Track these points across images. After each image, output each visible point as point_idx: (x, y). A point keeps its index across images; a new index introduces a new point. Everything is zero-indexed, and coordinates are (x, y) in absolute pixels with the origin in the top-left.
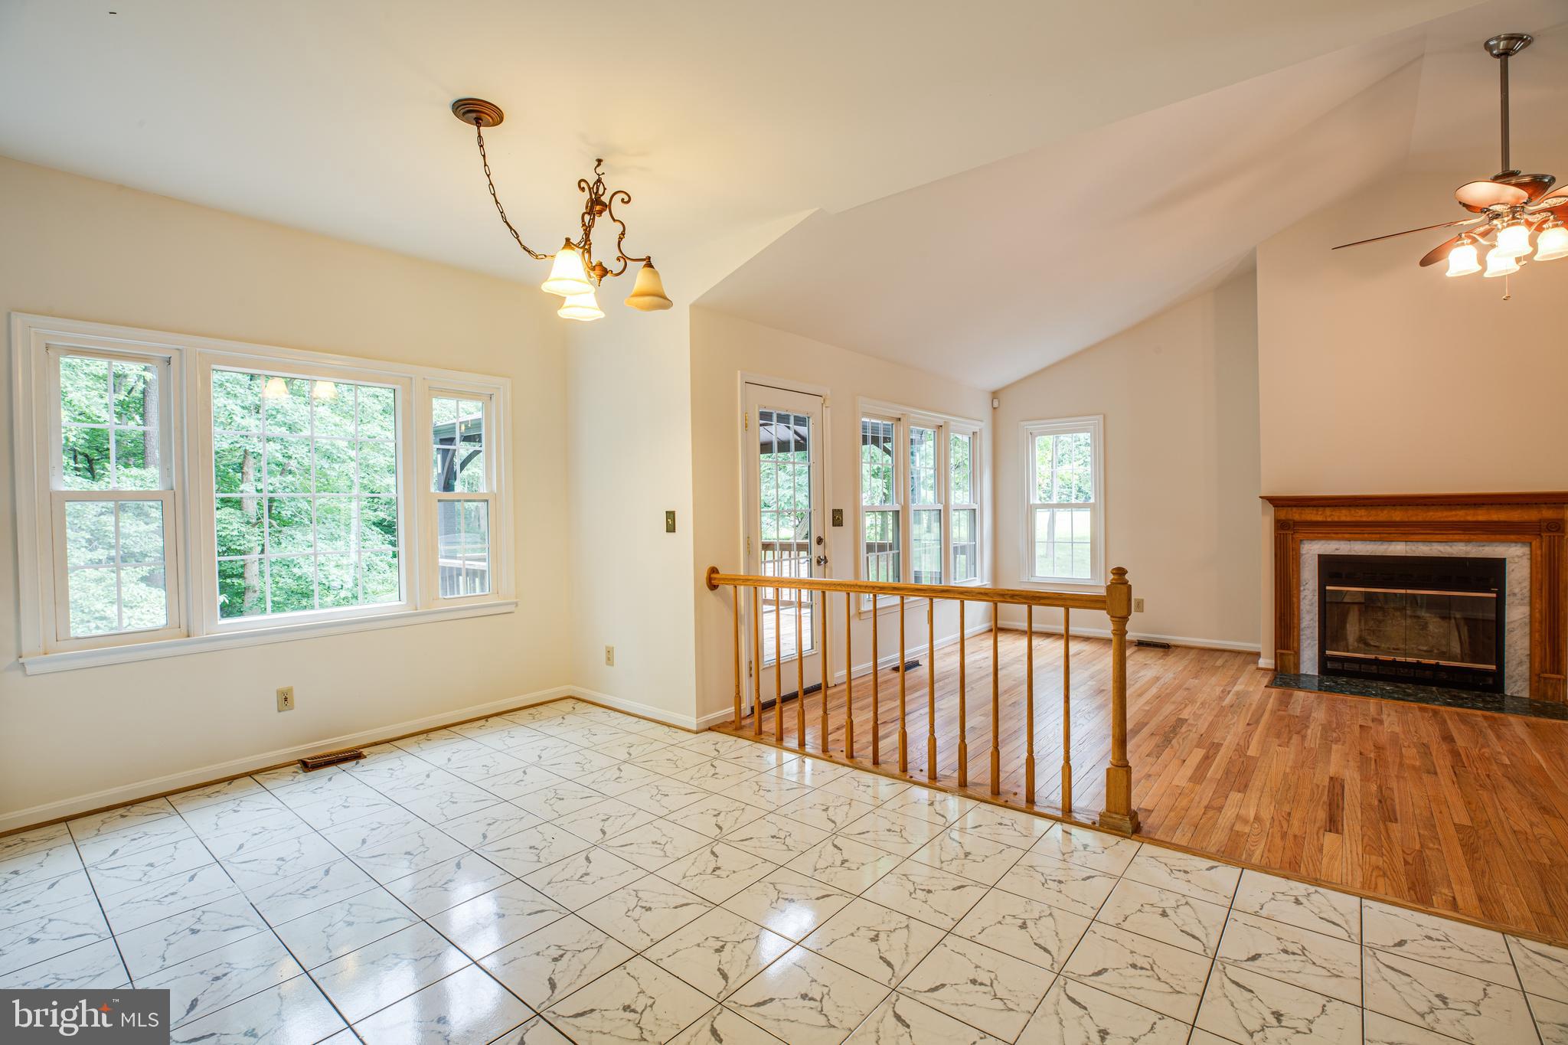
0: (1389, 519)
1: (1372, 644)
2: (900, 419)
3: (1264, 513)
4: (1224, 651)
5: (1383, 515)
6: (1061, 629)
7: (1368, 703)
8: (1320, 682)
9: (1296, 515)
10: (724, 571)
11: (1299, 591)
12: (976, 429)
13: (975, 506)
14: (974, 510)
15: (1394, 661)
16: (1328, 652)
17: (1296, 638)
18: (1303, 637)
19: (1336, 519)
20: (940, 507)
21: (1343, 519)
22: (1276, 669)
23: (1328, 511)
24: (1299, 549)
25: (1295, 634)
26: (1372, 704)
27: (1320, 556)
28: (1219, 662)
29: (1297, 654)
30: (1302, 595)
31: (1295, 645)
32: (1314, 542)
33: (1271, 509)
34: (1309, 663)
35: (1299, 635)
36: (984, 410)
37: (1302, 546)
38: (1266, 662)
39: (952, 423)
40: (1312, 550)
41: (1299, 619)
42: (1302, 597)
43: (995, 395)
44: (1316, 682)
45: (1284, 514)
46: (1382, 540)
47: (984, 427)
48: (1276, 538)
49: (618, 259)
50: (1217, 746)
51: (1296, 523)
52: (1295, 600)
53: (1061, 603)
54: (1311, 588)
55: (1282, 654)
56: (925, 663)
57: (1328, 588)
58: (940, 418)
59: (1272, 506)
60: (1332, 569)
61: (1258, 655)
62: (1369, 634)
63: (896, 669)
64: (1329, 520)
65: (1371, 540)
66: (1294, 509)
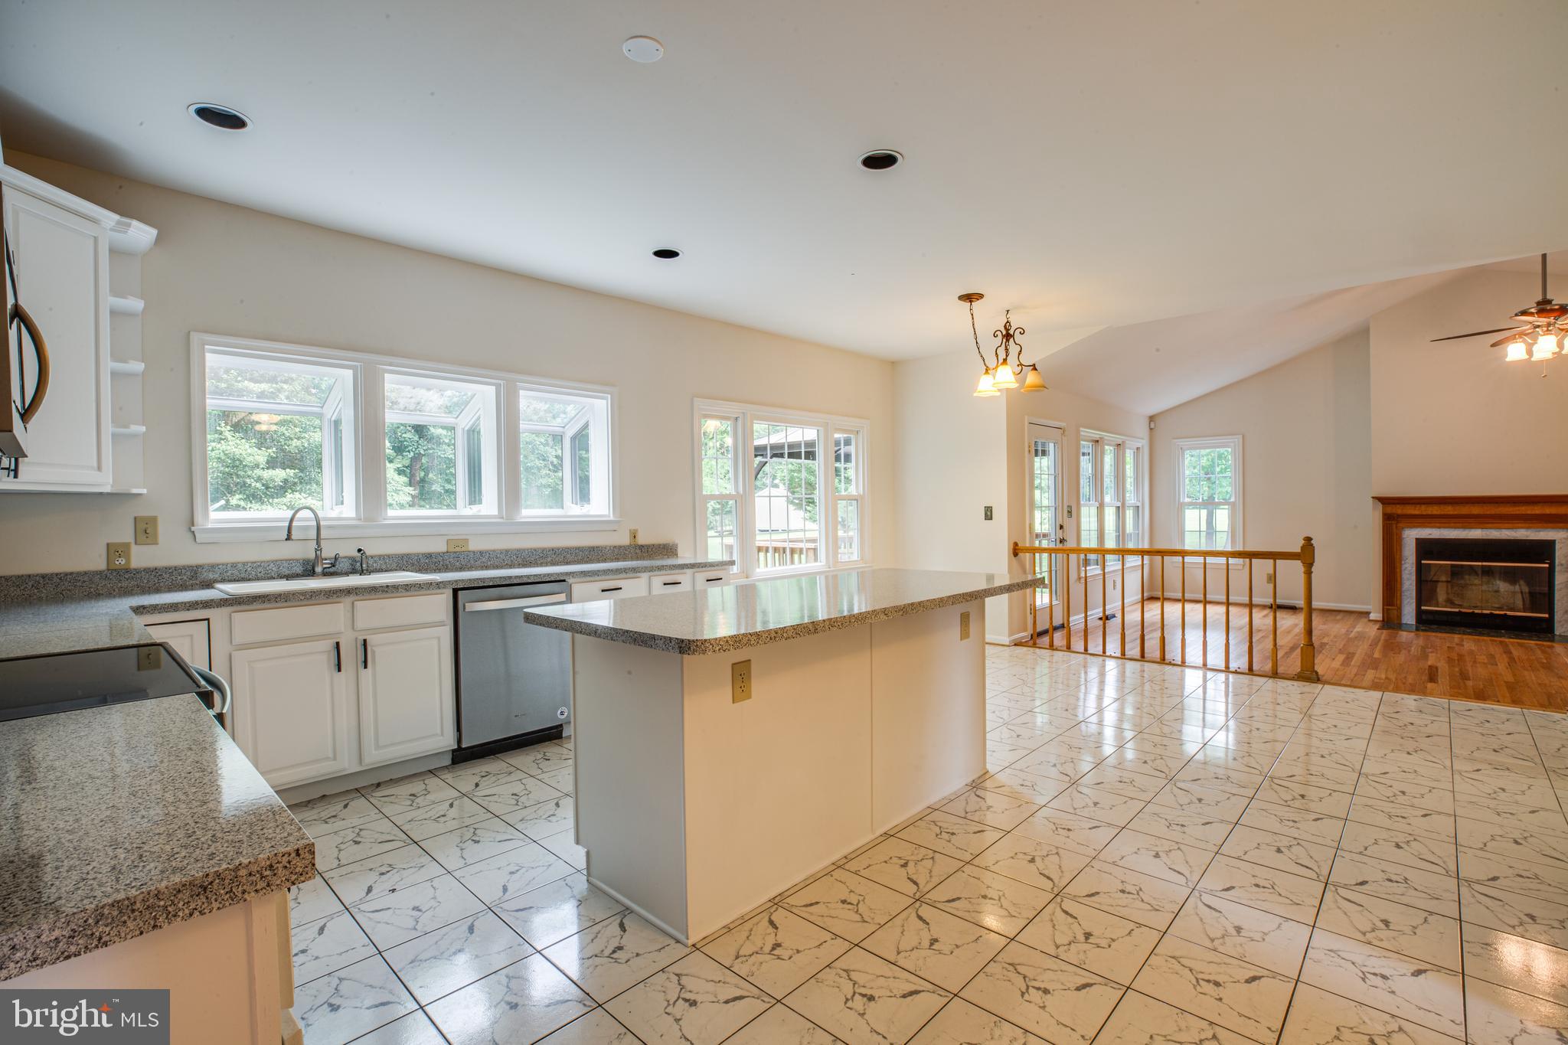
0: (1469, 513)
1: (1456, 602)
2: (1098, 441)
3: (1374, 508)
4: (1340, 611)
5: (1464, 510)
6: (1201, 597)
7: (1454, 638)
8: (1416, 627)
9: (1399, 510)
10: (1020, 545)
11: (1401, 564)
12: (1140, 445)
13: (1139, 504)
14: (1138, 507)
15: (1473, 613)
16: (1423, 608)
17: (1398, 597)
18: (1404, 597)
19: (1430, 513)
20: (1119, 504)
21: (1435, 512)
22: (1383, 621)
23: (1423, 507)
24: (1401, 534)
25: (1398, 595)
26: (1456, 637)
27: (1417, 539)
28: (1338, 617)
29: (1400, 609)
30: (1404, 567)
31: (1398, 602)
32: (1413, 530)
33: (1380, 506)
34: (1409, 615)
35: (1401, 595)
36: (1142, 430)
37: (1403, 532)
38: (1377, 615)
39: (1127, 442)
40: (1411, 536)
41: (1401, 584)
42: (1403, 568)
43: (1152, 418)
44: (1414, 627)
45: (1390, 509)
46: (1464, 528)
47: (1143, 443)
48: (1383, 526)
49: (1018, 365)
50: (1353, 654)
51: (1399, 516)
52: (1398, 570)
53: (1271, 557)
54: (1411, 562)
55: (1388, 610)
56: (1119, 615)
57: (1423, 562)
58: (1119, 439)
59: (1380, 504)
60: (1426, 549)
61: (1368, 613)
62: (1454, 596)
63: (1101, 619)
64: (1424, 513)
65: (1455, 528)
66: (1398, 506)
